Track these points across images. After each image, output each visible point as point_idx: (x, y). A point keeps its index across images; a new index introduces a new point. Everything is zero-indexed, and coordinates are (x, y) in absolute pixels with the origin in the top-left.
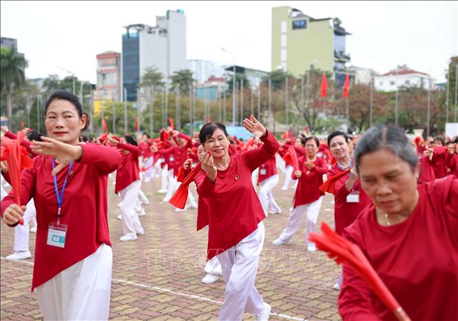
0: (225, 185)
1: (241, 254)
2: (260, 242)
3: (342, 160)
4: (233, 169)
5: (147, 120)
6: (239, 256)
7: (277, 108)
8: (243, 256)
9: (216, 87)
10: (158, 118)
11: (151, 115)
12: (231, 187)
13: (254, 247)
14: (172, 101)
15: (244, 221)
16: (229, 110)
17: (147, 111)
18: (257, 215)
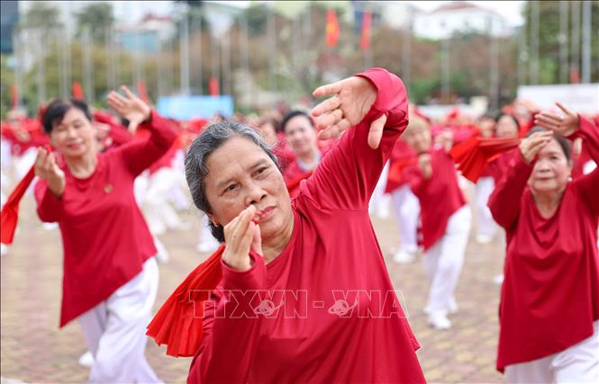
0: (87, 202)
1: (115, 315)
2: (148, 294)
3: (306, 155)
4: (102, 174)
5: (34, 89)
6: (112, 319)
7: (258, 67)
8: (119, 319)
9: (154, 32)
10: (53, 85)
11: (40, 79)
12: (97, 204)
13: (136, 303)
14: (77, 55)
15: (119, 260)
16: (176, 70)
17: (33, 72)
18: (143, 249)
